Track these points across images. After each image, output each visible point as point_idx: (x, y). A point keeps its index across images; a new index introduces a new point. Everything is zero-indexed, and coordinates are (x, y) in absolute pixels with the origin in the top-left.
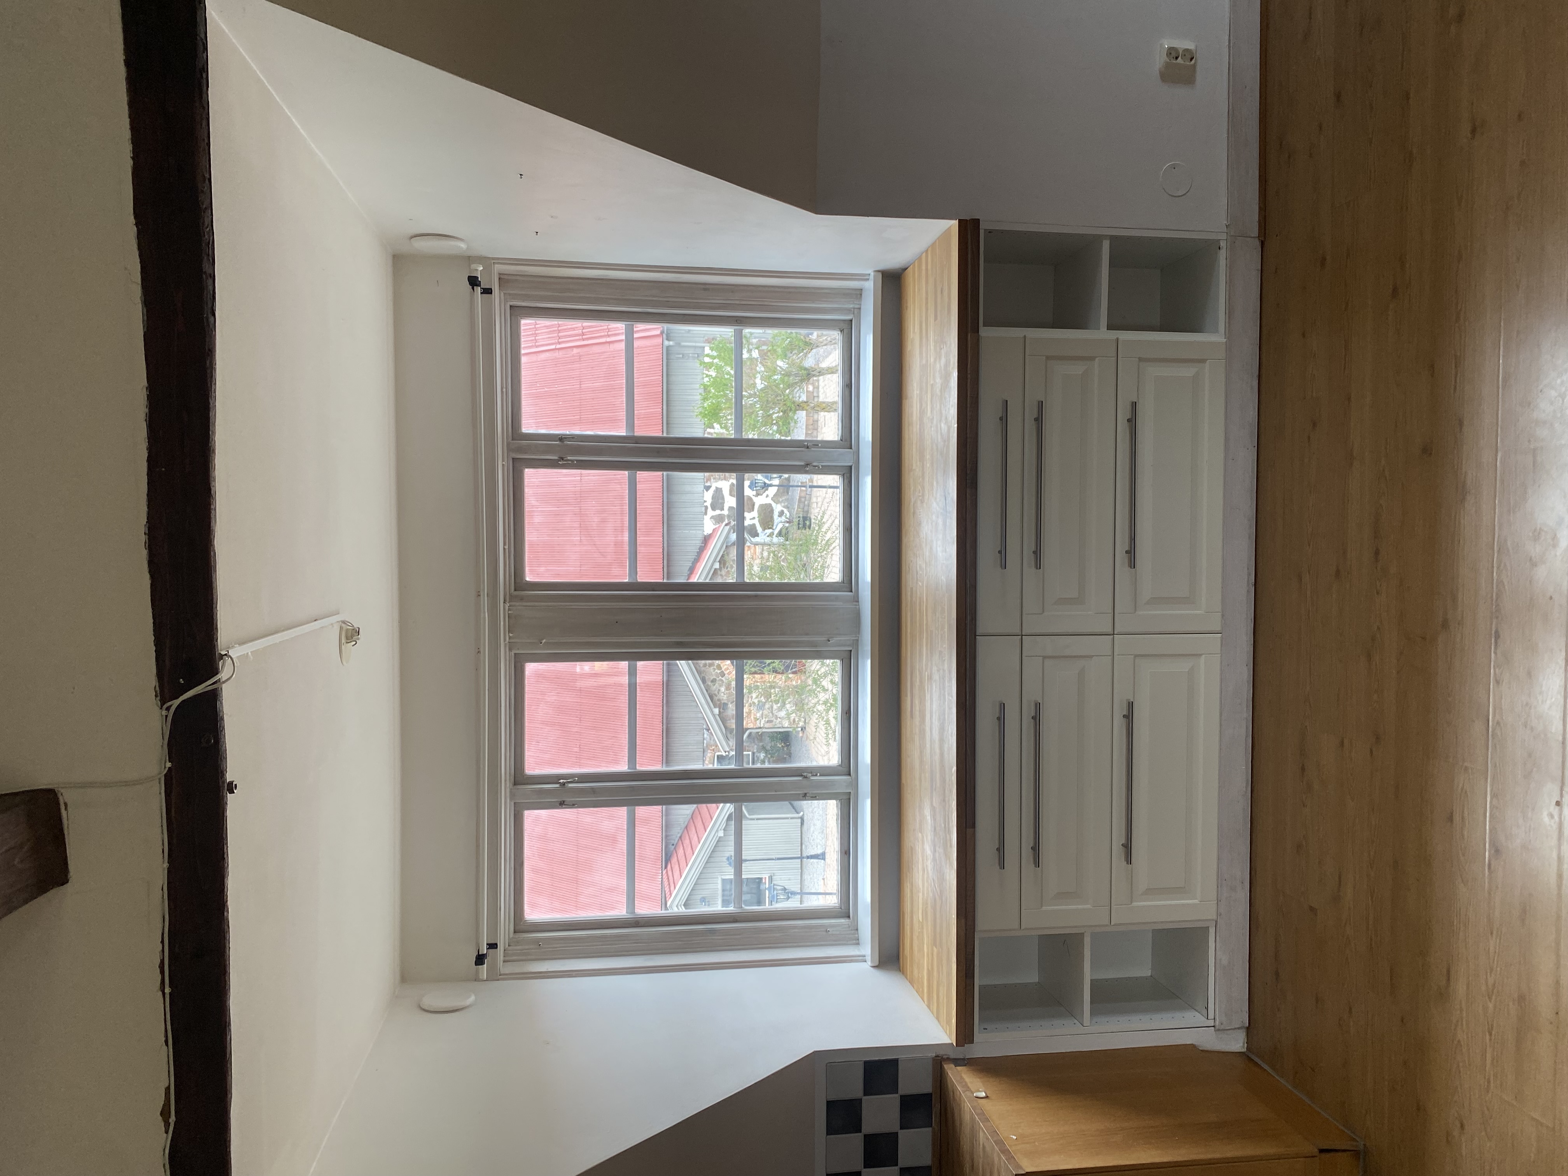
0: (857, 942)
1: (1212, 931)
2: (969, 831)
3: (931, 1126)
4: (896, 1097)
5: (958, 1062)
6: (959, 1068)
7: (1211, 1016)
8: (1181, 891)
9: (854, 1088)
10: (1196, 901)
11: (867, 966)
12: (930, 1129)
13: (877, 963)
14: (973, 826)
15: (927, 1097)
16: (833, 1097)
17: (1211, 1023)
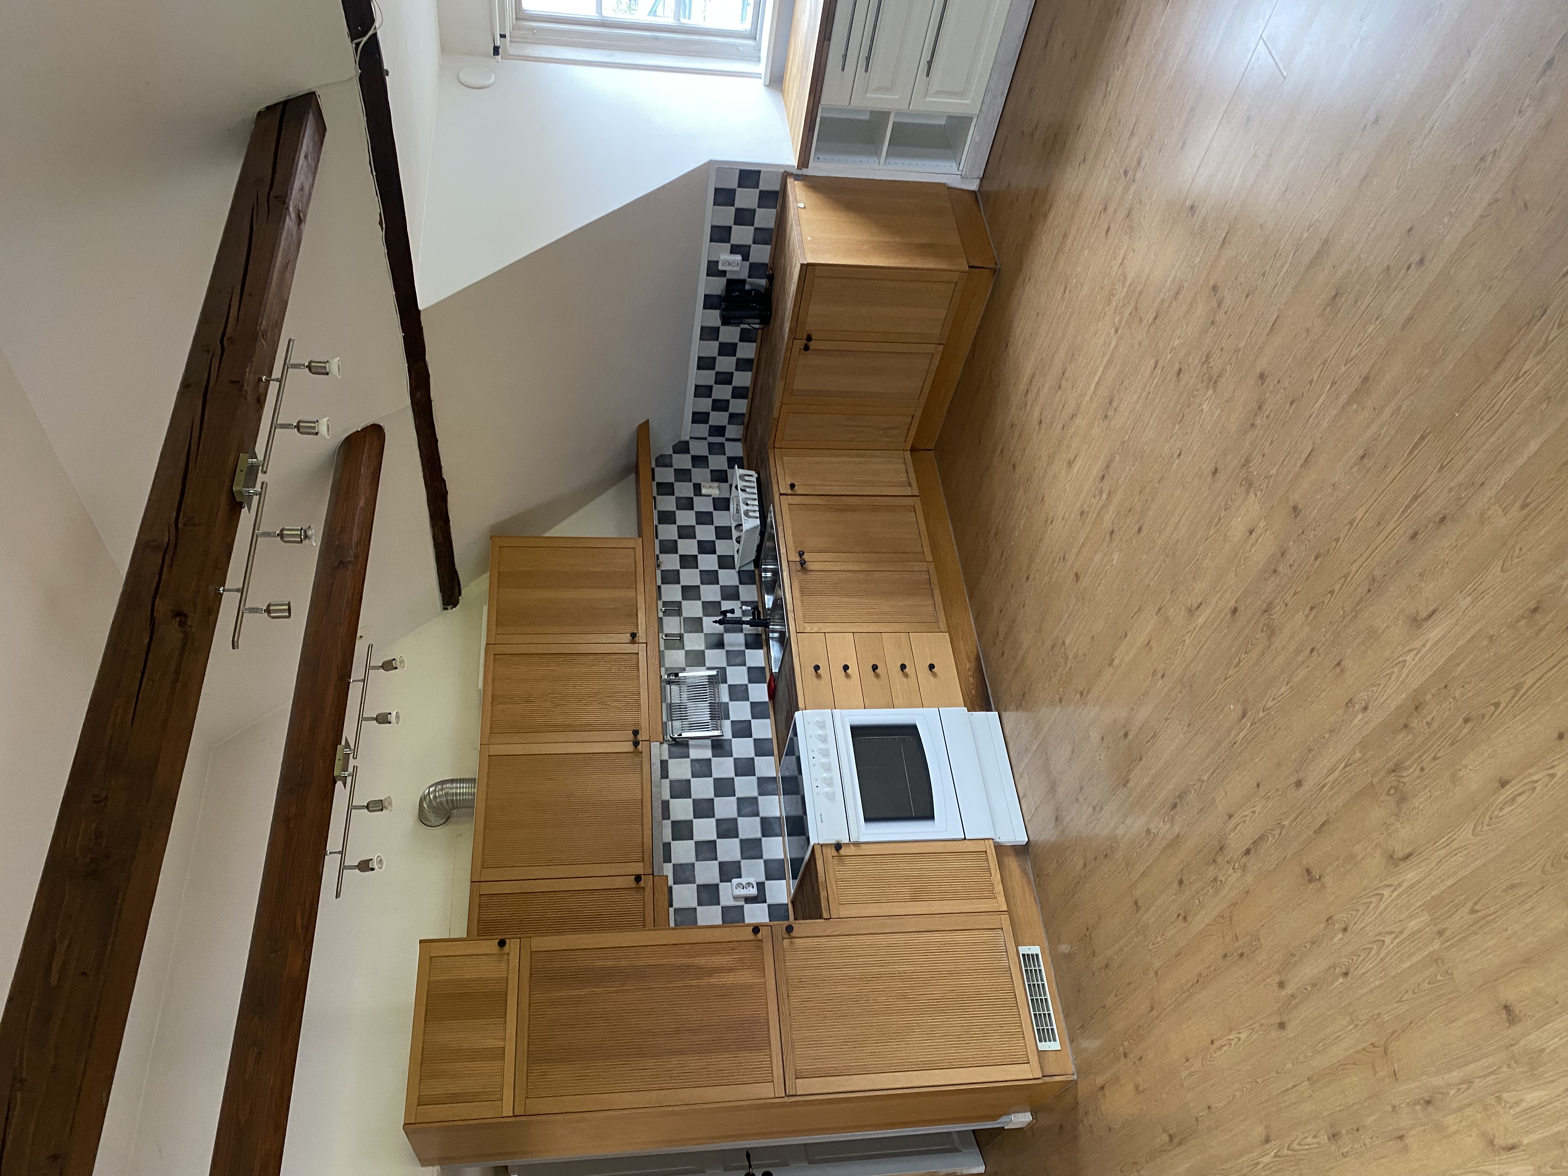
0: (759, 60)
1: (975, 120)
2: (826, 43)
3: (776, 208)
4: (758, 191)
5: (797, 177)
6: (796, 182)
7: (961, 168)
8: (961, 94)
9: (733, 183)
10: (968, 102)
11: (761, 82)
12: (775, 210)
13: (768, 83)
14: (829, 39)
15: (776, 193)
16: (719, 186)
17: (960, 173)
